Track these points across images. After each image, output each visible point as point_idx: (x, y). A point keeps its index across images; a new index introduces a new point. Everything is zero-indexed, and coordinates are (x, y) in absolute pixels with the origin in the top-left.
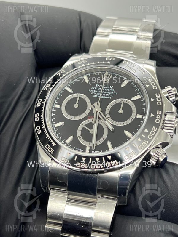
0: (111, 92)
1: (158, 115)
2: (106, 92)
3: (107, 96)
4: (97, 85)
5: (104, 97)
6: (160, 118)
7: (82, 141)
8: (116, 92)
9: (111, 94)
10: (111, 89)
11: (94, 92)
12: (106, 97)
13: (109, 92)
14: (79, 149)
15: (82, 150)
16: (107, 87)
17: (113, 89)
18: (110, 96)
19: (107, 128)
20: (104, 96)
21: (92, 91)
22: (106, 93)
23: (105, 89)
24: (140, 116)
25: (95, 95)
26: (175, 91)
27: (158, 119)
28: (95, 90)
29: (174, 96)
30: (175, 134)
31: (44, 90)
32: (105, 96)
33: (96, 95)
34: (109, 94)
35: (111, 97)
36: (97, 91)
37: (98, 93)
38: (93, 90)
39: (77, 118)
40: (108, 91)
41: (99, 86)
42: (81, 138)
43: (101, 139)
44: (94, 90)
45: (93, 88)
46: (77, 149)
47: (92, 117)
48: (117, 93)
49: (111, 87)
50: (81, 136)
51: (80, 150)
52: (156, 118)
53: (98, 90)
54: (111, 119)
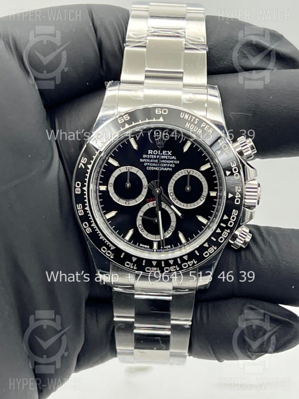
0: (170, 160)
1: (237, 193)
2: (163, 161)
3: (167, 167)
4: (149, 151)
5: (163, 169)
6: (240, 196)
7: (145, 234)
8: (177, 160)
9: (171, 163)
10: (169, 155)
11: (148, 162)
12: (165, 169)
13: (168, 160)
14: (143, 246)
15: (148, 247)
16: (164, 153)
17: (172, 156)
18: (169, 167)
19: (173, 213)
20: (162, 167)
21: (144, 160)
22: (164, 163)
23: (162, 157)
24: (213, 194)
25: (149, 166)
26: (250, 142)
27: (238, 198)
28: (149, 159)
29: (250, 149)
30: (258, 204)
31: (80, 167)
32: (164, 167)
33: (151, 167)
34: (168, 163)
35: (172, 168)
36: (151, 161)
37: (153, 163)
38: (145, 158)
39: (132, 203)
40: (166, 160)
41: (153, 153)
42: (144, 230)
43: (170, 229)
44: (147, 158)
45: (145, 156)
46: (141, 245)
47: (151, 199)
48: (178, 162)
49: (169, 153)
50: (143, 228)
51: (146, 246)
52: (236, 198)
53: (152, 159)
54: (177, 200)
